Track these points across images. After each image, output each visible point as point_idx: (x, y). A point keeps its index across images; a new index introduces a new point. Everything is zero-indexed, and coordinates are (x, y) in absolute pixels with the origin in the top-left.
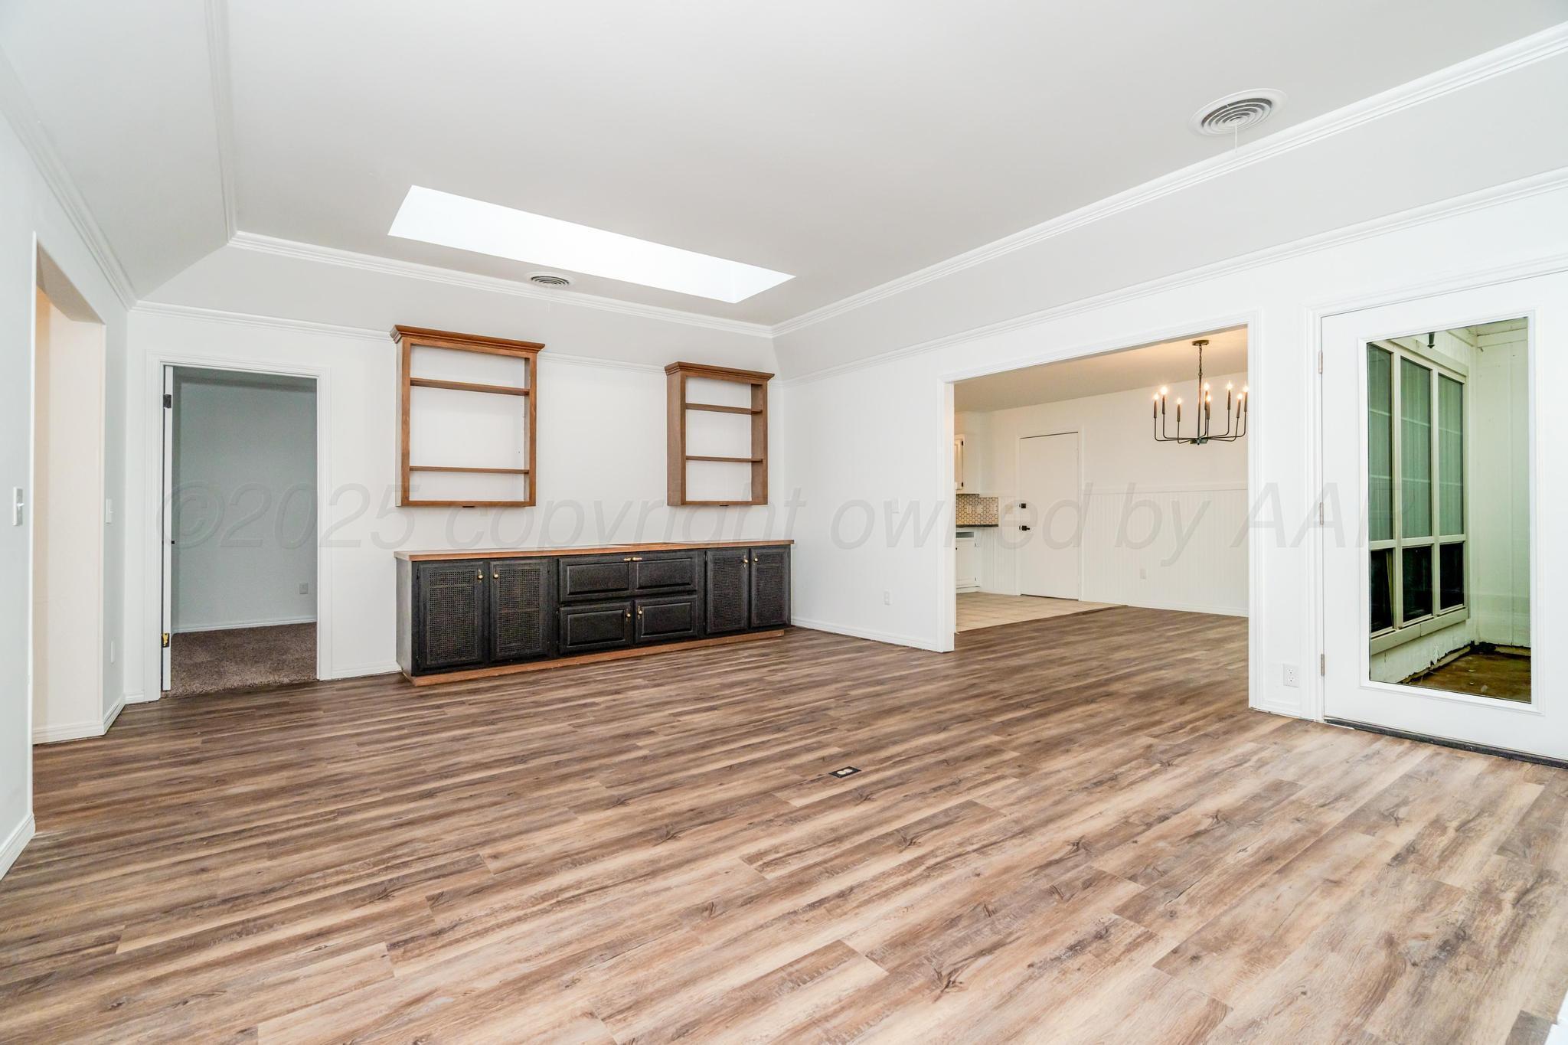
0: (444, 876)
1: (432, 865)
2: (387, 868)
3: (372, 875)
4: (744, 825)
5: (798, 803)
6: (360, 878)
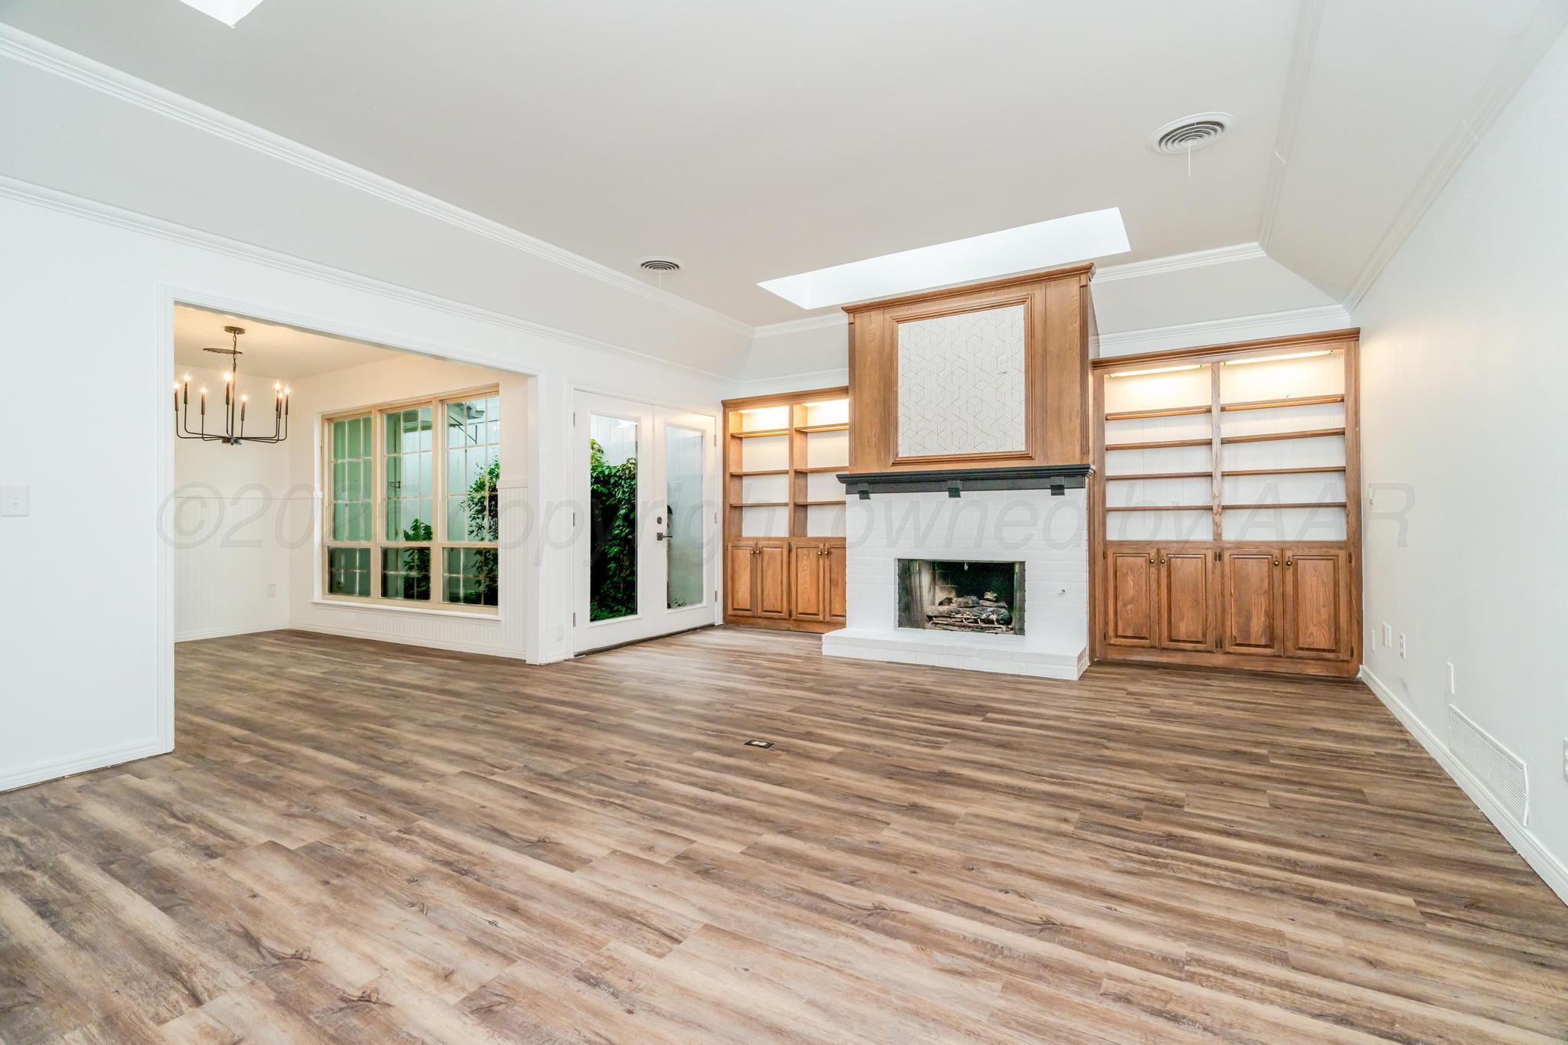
0: (1116, 827)
1: (1118, 840)
2: (1157, 857)
3: (1173, 858)
6: (1185, 860)
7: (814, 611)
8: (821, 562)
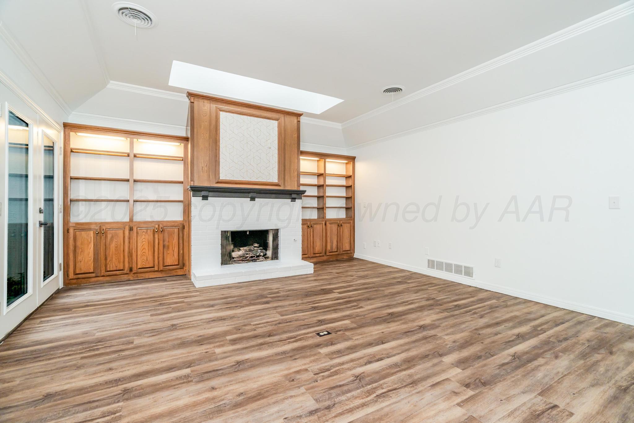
4: (366, 316)
5: (347, 322)
7: (151, 265)
8: (156, 236)
